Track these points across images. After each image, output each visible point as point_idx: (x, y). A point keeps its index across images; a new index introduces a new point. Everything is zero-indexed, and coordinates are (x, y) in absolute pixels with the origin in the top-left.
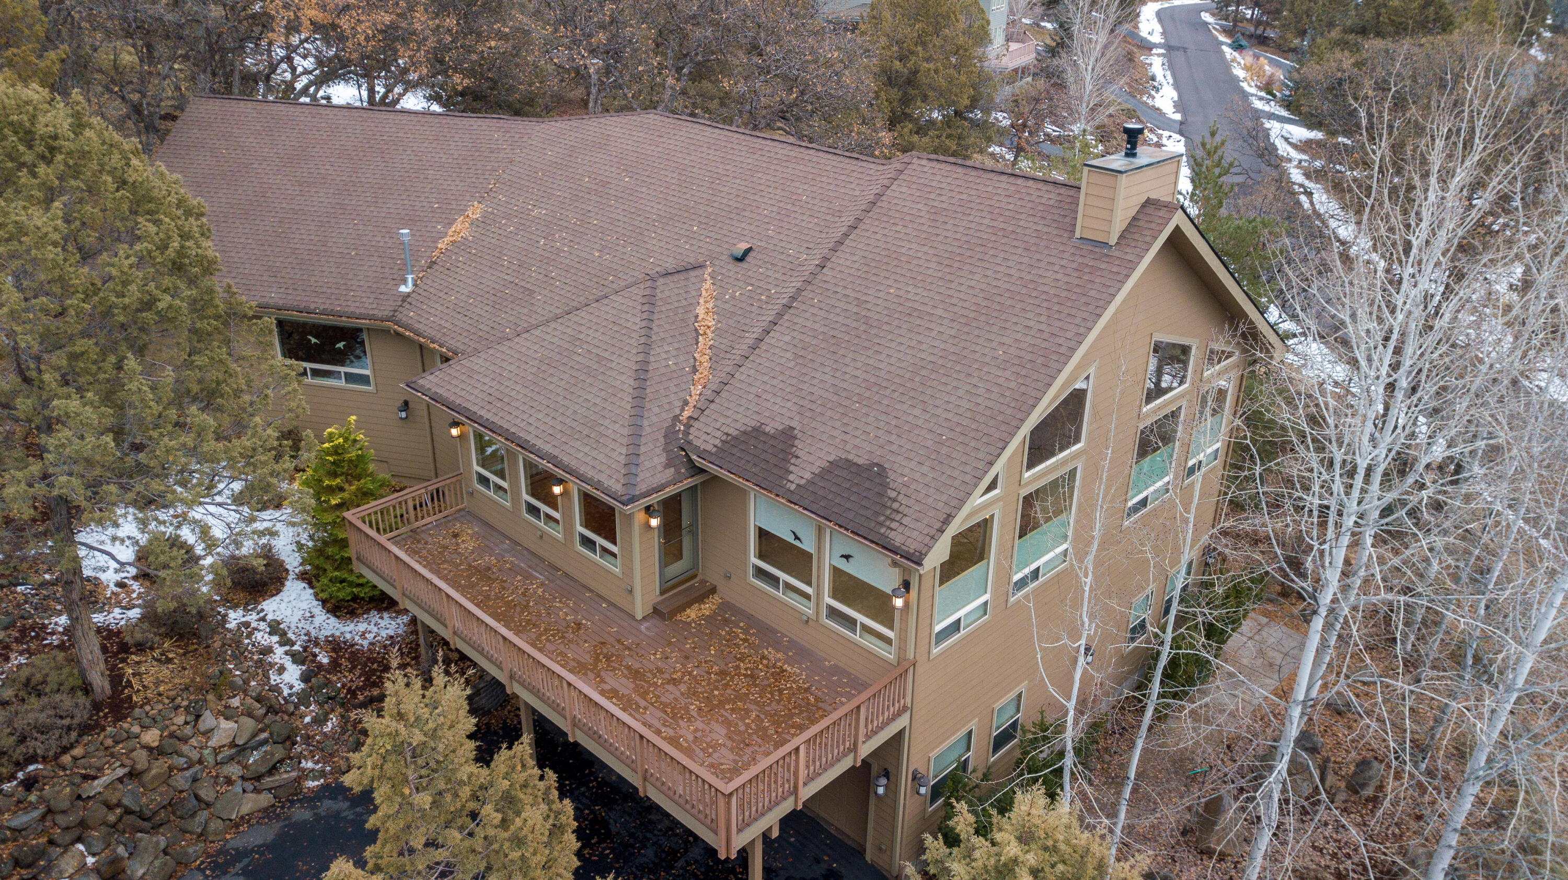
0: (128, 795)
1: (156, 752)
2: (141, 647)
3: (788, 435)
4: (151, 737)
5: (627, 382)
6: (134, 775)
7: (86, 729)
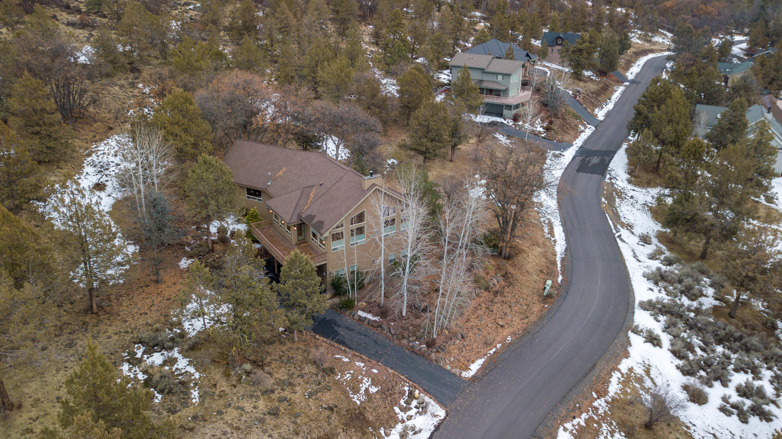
0: (213, 263)
1: (218, 258)
2: (217, 243)
3: (315, 216)
4: (217, 256)
5: (294, 205)
6: (214, 260)
7: (208, 253)
